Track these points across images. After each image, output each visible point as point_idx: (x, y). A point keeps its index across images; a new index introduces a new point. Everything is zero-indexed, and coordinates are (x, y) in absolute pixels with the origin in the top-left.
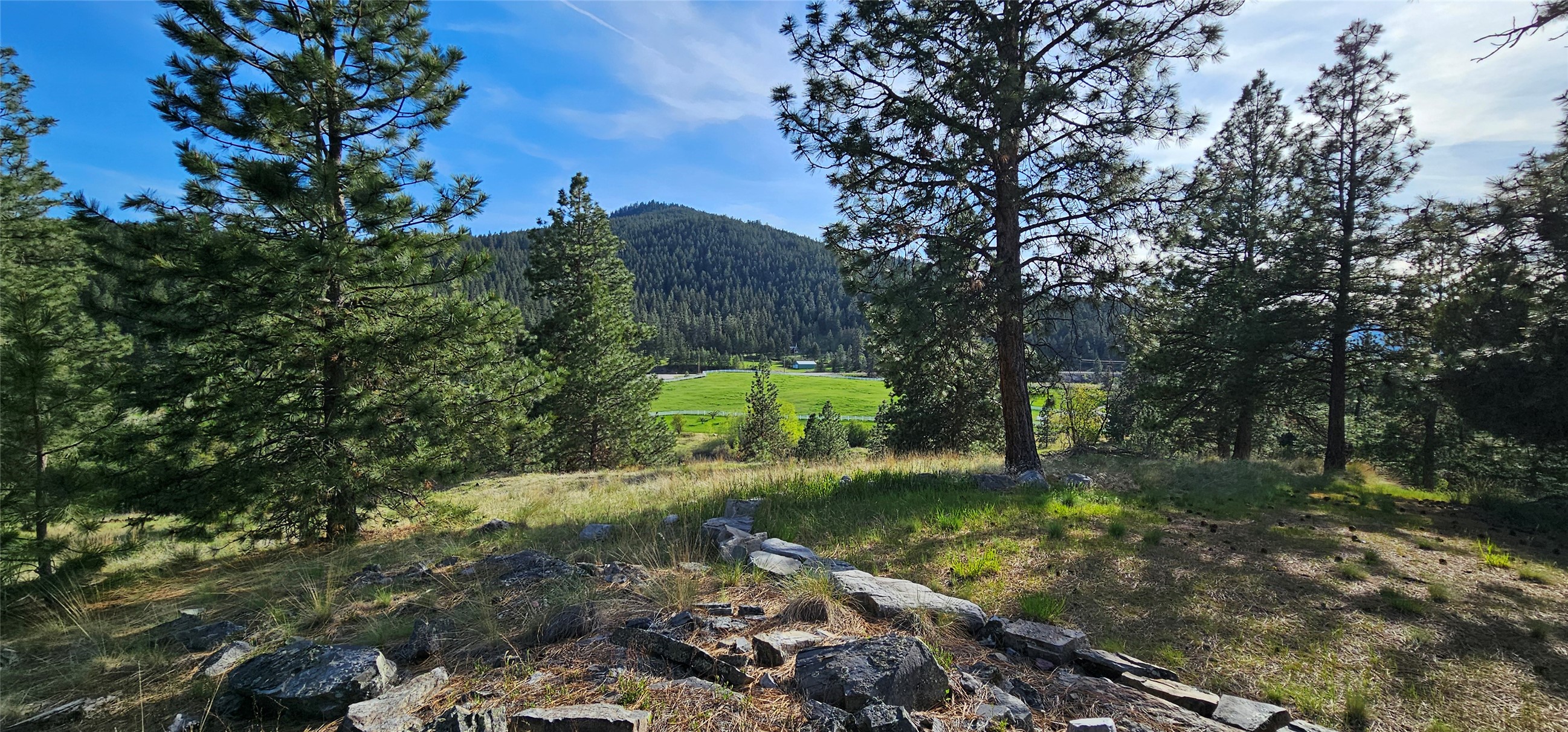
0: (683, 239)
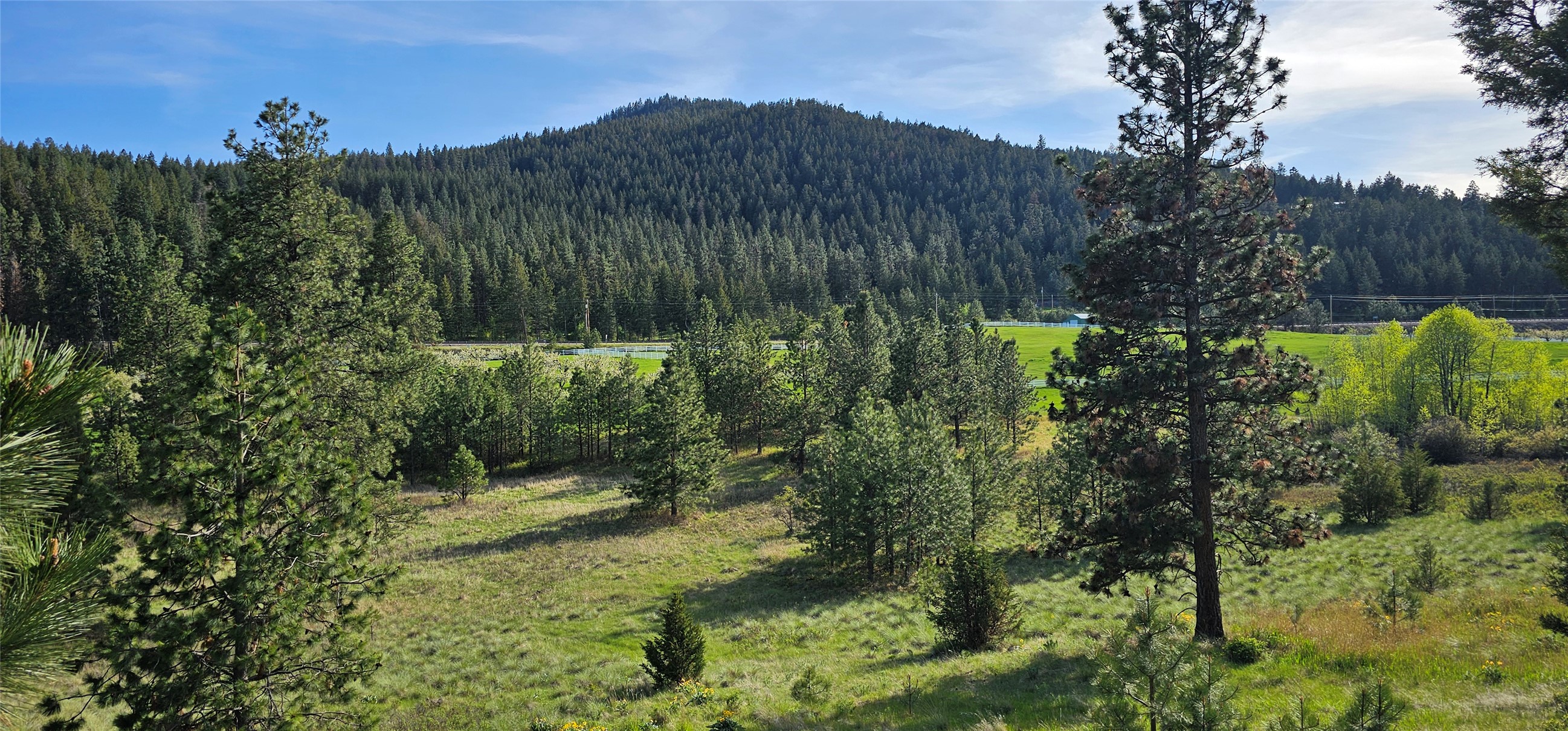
0: (754, 140)
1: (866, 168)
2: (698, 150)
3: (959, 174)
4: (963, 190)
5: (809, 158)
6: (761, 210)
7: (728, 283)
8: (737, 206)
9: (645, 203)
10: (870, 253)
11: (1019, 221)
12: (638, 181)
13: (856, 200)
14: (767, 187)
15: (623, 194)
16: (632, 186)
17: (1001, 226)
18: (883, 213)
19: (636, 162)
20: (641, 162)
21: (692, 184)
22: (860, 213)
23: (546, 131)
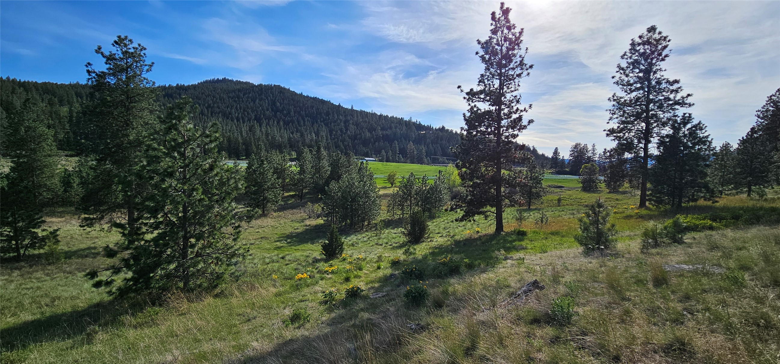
0: (259, 96)
1: (298, 109)
2: (238, 97)
3: (328, 114)
4: (329, 119)
5: (278, 104)
6: (262, 119)
7: (255, 142)
8: (253, 117)
9: (219, 113)
10: (302, 135)
11: (347, 130)
12: (215, 105)
13: (295, 119)
14: (264, 112)
15: (210, 109)
16: (213, 107)
17: (341, 131)
18: (304, 124)
19: (215, 99)
20: (217, 99)
21: (236, 108)
22: (297, 123)
23: (177, 85)
